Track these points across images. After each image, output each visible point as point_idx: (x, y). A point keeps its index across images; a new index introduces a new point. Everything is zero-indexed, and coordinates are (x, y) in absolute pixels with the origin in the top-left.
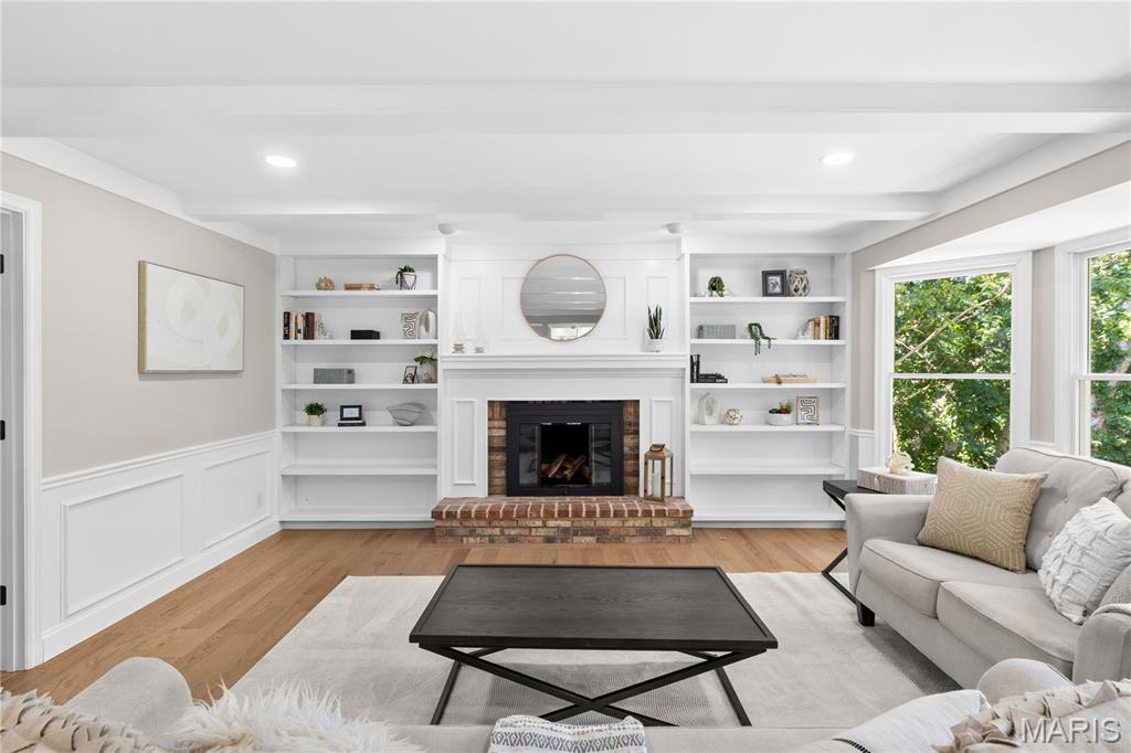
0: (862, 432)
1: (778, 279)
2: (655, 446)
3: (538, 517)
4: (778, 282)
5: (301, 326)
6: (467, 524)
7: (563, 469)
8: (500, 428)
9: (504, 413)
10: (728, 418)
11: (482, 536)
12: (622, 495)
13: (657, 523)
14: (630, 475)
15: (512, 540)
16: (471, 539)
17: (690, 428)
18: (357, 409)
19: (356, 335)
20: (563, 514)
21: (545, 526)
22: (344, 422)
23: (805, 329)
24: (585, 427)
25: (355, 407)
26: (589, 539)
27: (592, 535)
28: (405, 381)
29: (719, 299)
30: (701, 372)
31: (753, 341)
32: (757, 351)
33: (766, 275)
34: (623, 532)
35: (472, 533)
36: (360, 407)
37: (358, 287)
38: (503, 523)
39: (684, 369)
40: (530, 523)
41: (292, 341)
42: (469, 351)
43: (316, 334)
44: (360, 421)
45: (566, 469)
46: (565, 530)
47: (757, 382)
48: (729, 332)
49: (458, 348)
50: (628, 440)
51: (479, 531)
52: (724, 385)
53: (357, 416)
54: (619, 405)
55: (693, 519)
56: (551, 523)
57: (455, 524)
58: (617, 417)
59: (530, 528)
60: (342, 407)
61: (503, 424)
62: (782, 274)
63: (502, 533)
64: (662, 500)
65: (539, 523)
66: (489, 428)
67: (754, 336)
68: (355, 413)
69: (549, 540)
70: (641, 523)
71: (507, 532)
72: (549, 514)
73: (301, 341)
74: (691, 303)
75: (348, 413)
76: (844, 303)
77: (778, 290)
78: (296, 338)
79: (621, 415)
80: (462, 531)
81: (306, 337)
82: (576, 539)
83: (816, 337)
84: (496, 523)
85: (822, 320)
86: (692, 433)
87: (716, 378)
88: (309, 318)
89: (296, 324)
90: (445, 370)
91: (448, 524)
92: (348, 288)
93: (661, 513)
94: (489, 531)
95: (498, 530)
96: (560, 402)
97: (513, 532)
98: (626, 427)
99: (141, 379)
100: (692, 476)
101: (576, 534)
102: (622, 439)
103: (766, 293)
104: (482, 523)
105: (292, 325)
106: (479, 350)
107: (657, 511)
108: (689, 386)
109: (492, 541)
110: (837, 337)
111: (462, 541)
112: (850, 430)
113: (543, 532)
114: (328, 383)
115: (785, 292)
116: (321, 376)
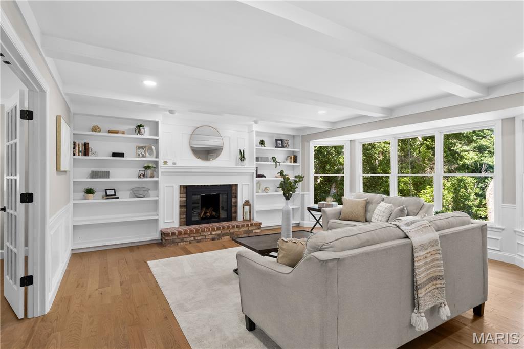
0: (306, 193)
1: (280, 142)
2: (246, 201)
3: (209, 231)
4: (280, 143)
5: (82, 148)
6: (180, 237)
7: (205, 213)
8: (183, 197)
9: (185, 190)
10: (266, 190)
11: (186, 241)
12: (231, 221)
13: (250, 228)
14: (234, 213)
15: (199, 241)
16: (182, 243)
17: (256, 194)
18: (113, 191)
19: (115, 155)
20: (218, 229)
21: (211, 234)
22: (108, 197)
23: (287, 159)
24: (218, 196)
25: (112, 189)
26: (228, 237)
27: (228, 236)
28: (140, 177)
29: (263, 148)
30: (258, 174)
31: (274, 163)
32: (276, 167)
33: (277, 140)
34: (239, 233)
35: (182, 241)
36: (114, 190)
37: (117, 132)
38: (195, 235)
39: (253, 173)
40: (205, 234)
41: (76, 157)
42: (170, 164)
43: (90, 154)
44: (114, 196)
45: (207, 213)
46: (219, 235)
47: (273, 177)
48: (266, 159)
49: (165, 163)
50: (233, 200)
51: (185, 239)
52: (265, 179)
53: (114, 194)
54: (230, 186)
55: (262, 226)
56: (214, 233)
57: (175, 237)
58: (230, 191)
59: (206, 236)
60: (106, 190)
61: (185, 195)
62: (282, 140)
63: (194, 239)
64: (250, 221)
65: (209, 233)
66: (180, 197)
67: (274, 161)
68: (112, 192)
69: (213, 239)
70: (245, 229)
71: (196, 238)
72: (213, 229)
73: (81, 157)
74: (256, 149)
75: (109, 193)
76: (299, 152)
77: (280, 146)
78: (79, 155)
79: (231, 190)
80: (178, 240)
81: (84, 155)
82: (223, 238)
83: (290, 162)
84: (192, 235)
85: (292, 156)
86: (257, 196)
87: (262, 176)
88: (86, 145)
89: (79, 148)
90: (162, 172)
91: (172, 238)
92: (110, 132)
93: (252, 225)
94: (189, 239)
95: (193, 238)
96: (208, 185)
97: (199, 238)
98: (233, 195)
99: (57, 174)
100: (257, 211)
101: (223, 236)
102: (232, 199)
103: (277, 147)
104: (186, 236)
105: (77, 148)
106: (174, 164)
107: (251, 224)
108: (256, 179)
109: (190, 243)
110: (296, 163)
111: (178, 244)
112: (301, 193)
113: (210, 237)
114: (100, 178)
115: (283, 147)
116: (94, 175)
